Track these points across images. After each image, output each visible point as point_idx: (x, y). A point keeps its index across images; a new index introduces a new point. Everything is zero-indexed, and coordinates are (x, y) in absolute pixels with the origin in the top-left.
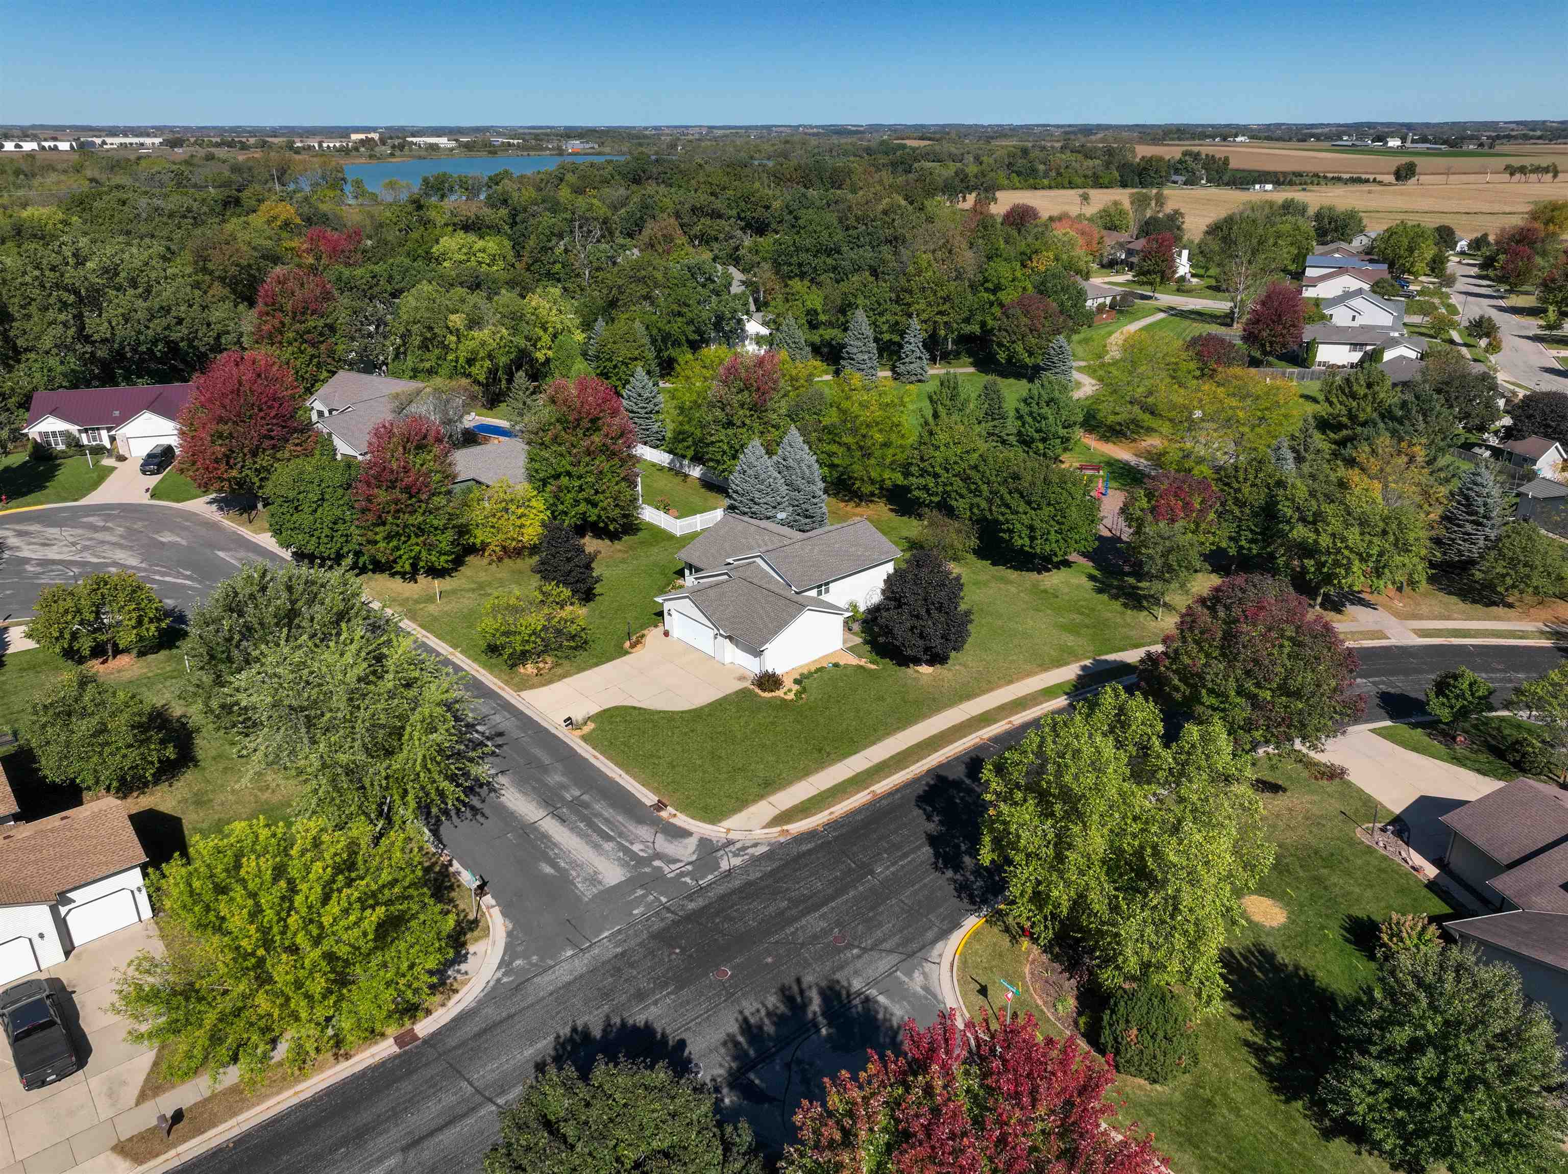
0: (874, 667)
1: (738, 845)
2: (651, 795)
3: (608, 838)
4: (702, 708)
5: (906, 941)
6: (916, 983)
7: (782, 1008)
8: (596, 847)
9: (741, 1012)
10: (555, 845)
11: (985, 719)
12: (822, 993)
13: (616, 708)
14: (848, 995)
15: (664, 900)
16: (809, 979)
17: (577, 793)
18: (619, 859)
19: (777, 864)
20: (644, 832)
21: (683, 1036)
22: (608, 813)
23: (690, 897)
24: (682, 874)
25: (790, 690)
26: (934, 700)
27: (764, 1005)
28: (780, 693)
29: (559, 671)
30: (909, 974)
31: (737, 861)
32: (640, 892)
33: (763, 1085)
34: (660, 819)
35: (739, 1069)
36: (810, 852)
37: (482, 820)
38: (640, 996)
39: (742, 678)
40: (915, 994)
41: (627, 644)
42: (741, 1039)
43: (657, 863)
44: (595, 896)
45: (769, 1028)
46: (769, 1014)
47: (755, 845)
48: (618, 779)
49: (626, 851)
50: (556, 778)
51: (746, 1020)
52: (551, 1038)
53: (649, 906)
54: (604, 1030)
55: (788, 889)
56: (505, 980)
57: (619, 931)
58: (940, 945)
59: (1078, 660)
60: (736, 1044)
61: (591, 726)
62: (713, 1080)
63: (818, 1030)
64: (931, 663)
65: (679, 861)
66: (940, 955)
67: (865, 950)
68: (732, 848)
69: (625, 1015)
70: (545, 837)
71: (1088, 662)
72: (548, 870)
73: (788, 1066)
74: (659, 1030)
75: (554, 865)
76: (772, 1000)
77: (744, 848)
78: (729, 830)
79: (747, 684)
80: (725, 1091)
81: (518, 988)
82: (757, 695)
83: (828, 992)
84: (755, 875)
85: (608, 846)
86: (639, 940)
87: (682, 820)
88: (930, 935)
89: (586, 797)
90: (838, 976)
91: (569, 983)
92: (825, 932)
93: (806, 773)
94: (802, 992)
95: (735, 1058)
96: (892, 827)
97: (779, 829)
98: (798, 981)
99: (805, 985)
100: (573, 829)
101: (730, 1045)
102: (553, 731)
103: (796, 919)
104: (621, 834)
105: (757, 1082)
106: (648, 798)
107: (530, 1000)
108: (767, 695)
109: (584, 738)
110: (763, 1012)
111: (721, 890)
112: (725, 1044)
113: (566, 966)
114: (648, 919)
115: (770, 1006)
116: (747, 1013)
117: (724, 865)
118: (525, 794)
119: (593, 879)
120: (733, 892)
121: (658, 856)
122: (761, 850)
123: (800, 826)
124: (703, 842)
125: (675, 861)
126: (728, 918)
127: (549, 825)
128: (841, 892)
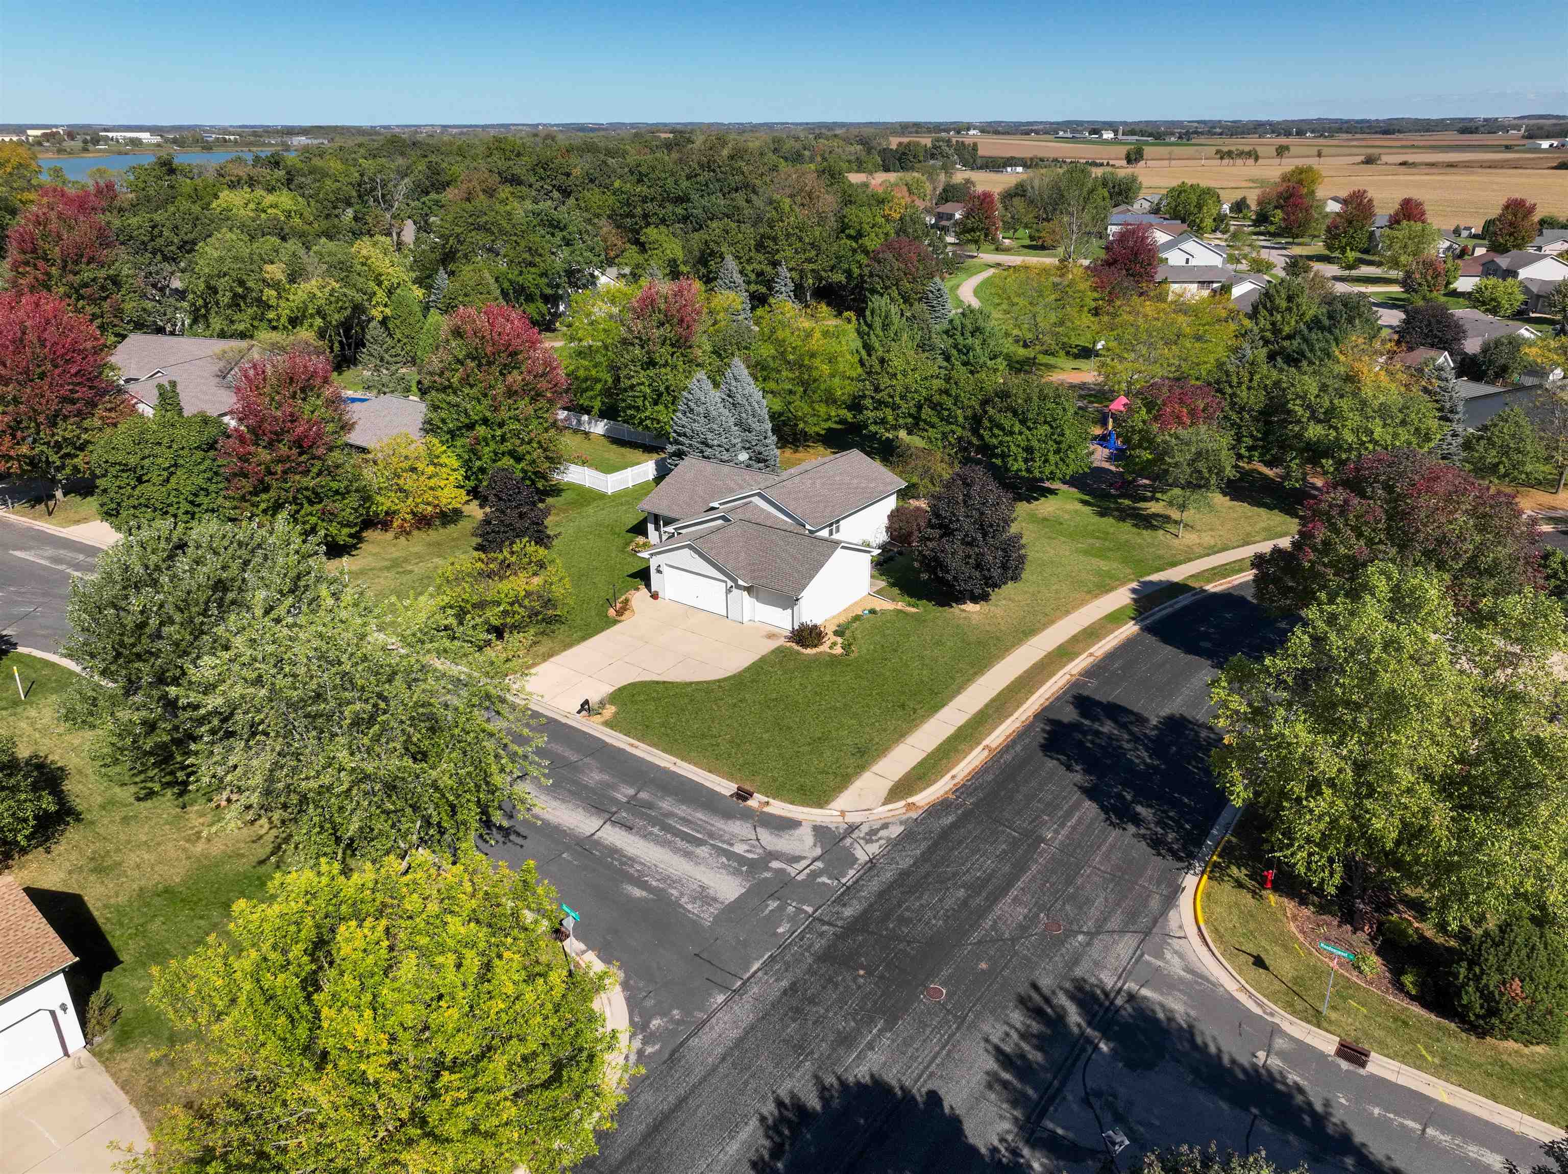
0: (914, 610)
1: (865, 829)
2: (724, 782)
3: (699, 843)
4: (740, 674)
5: (1132, 916)
6: (1174, 966)
7: (1036, 1027)
8: (688, 855)
9: (987, 1040)
10: (630, 859)
11: (1063, 654)
12: (1072, 997)
13: (633, 685)
14: (1107, 995)
15: (810, 910)
16: (1046, 982)
17: (631, 792)
18: (724, 866)
19: (924, 846)
20: (739, 828)
21: (930, 1086)
22: (682, 810)
23: (840, 902)
24: (814, 875)
25: (834, 644)
26: (998, 639)
27: (1012, 1026)
28: (824, 648)
29: (541, 649)
30: (1160, 955)
31: (874, 849)
32: (773, 905)
33: (1071, 1135)
34: (750, 809)
35: (1028, 1119)
36: (954, 826)
37: (519, 840)
38: (846, 1040)
39: (771, 636)
40: (1181, 980)
41: (612, 612)
42: (1006, 1076)
43: (775, 864)
44: (716, 918)
45: (1036, 1056)
46: (1023, 1036)
47: (885, 826)
48: (673, 768)
49: (730, 855)
50: (595, 777)
51: (998, 1049)
52: (754, 1122)
53: (792, 919)
54: (822, 1098)
55: (955, 875)
56: (649, 1050)
57: (772, 958)
58: (1172, 914)
59: (1123, 584)
60: (1005, 1084)
61: (610, 711)
62: (1002, 1140)
63: (1096, 1048)
64: (975, 599)
65: (804, 858)
66: (1181, 927)
67: (1091, 935)
68: (859, 834)
69: (840, 1070)
70: (614, 851)
71: (1134, 585)
72: (637, 893)
73: (1086, 1101)
74: (894, 1083)
75: (644, 886)
76: (1017, 1017)
77: (873, 832)
78: (843, 813)
79: (781, 642)
80: (1026, 1152)
81: (673, 1058)
82: (798, 653)
83: (1080, 995)
84: (905, 863)
85: (703, 851)
86: (805, 967)
87: (778, 808)
88: (1155, 903)
89: (643, 795)
90: (1078, 972)
91: (740, 1041)
92: (1032, 919)
93: (901, 735)
94: (1047, 1000)
95: (1014, 1103)
96: (1033, 784)
97: (902, 803)
98: (1035, 987)
99: (1046, 991)
100: (645, 836)
101: (997, 1087)
102: (564, 720)
103: (989, 908)
104: (711, 835)
105: (1060, 1131)
106: (725, 787)
107: (699, 1072)
108: (809, 651)
109: (606, 724)
110: (1015, 1036)
111: (874, 885)
112: (990, 1086)
113: (724, 1017)
114: (801, 937)
115: (1019, 1025)
116: (995, 1040)
117: (862, 856)
118: (563, 801)
119: (704, 896)
120: (891, 886)
121: (772, 855)
122: (895, 831)
123: (926, 797)
124: (820, 831)
125: (797, 859)
126: (902, 920)
127: (613, 836)
128: (1020, 868)
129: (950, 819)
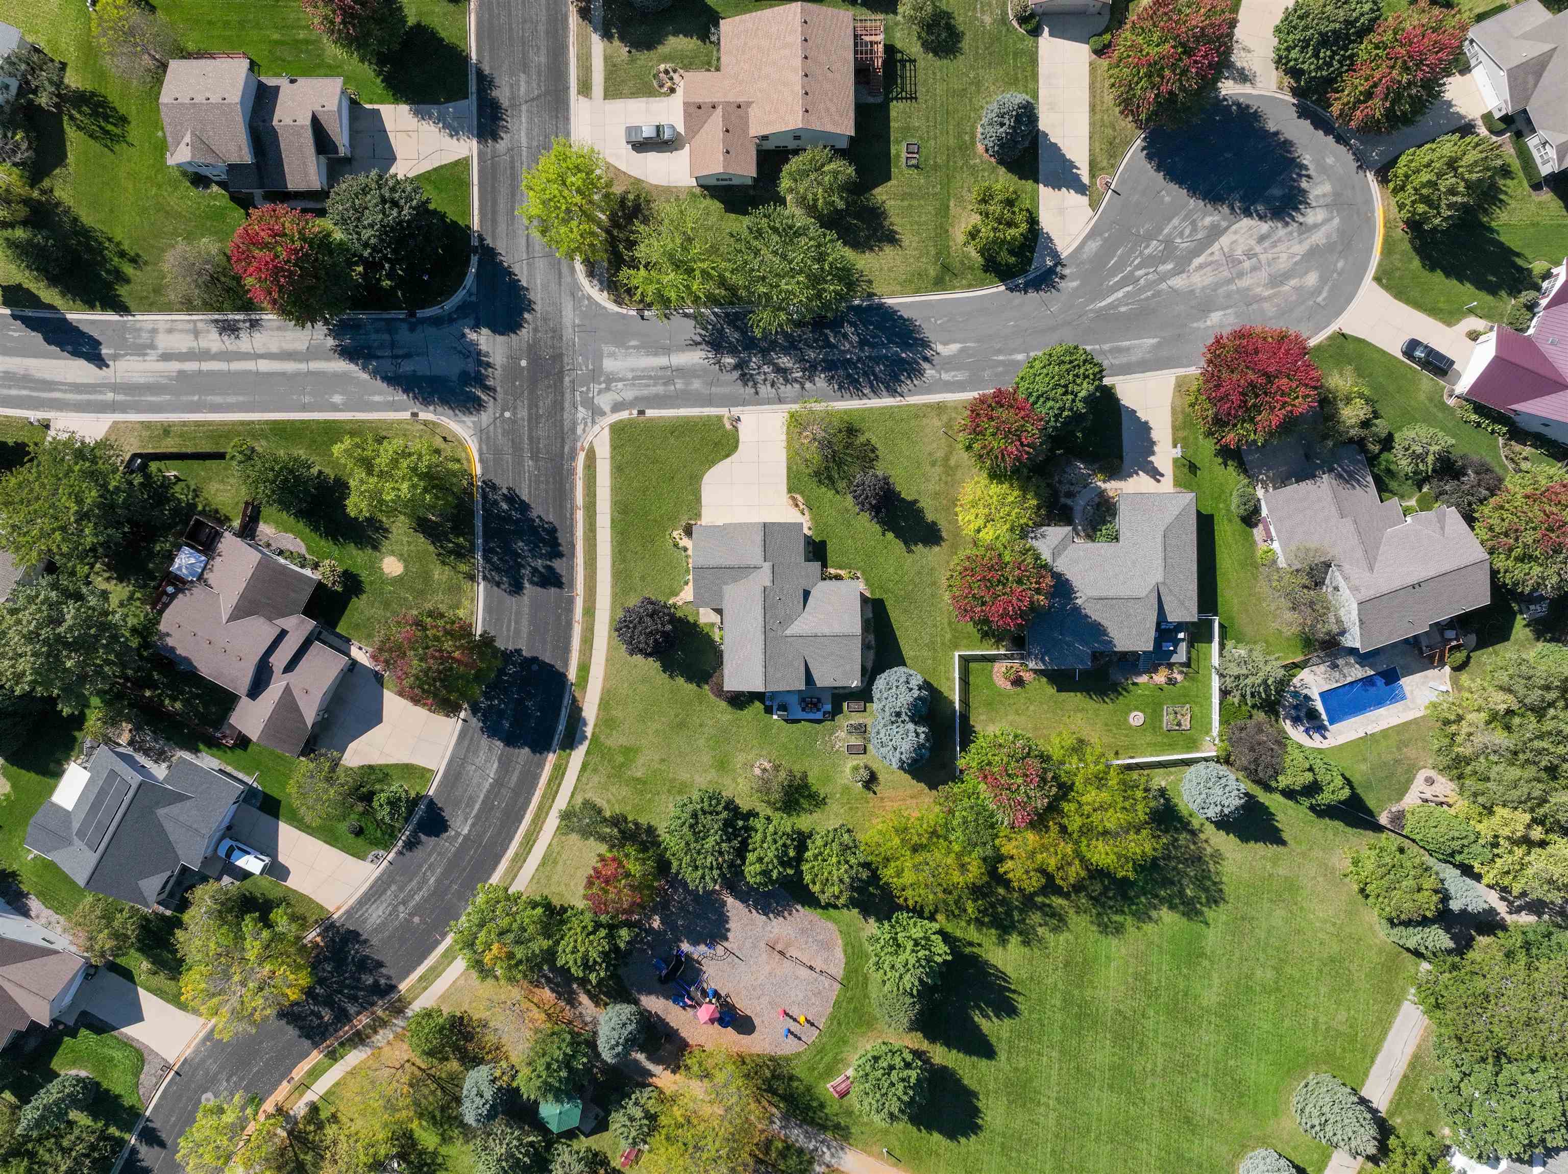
0: (672, 602)
1: (590, 424)
3: (634, 378)
5: (488, 438)
8: (633, 370)
13: (737, 449)
15: (579, 372)
17: (677, 386)
18: (618, 373)
22: (654, 390)
23: (573, 382)
25: (680, 538)
31: (580, 416)
32: (591, 367)
34: (634, 409)
36: (563, 447)
43: (604, 386)
47: (584, 431)
48: (676, 411)
49: (621, 380)
50: (696, 385)
53: (580, 365)
55: (548, 421)
58: (477, 446)
61: (729, 426)
65: (598, 395)
66: (473, 441)
67: (495, 418)
68: (589, 420)
70: (656, 354)
72: (633, 343)
73: (469, 352)
75: (634, 347)
77: (586, 424)
78: (603, 429)
81: (572, 295)
82: (688, 519)
85: (630, 375)
86: (563, 348)
87: (624, 415)
88: (484, 447)
89: (672, 388)
91: (561, 312)
92: (514, 413)
97: (587, 448)
100: (653, 369)
102: (740, 408)
103: (529, 410)
104: (634, 385)
106: (650, 413)
107: (563, 295)
109: (722, 418)
111: (568, 396)
117: (581, 409)
119: (612, 355)
120: (563, 400)
121: (608, 389)
122: (579, 431)
123: (581, 457)
124: (603, 414)
125: (600, 392)
126: (549, 387)
127: (662, 361)
128: (531, 438)
129: (566, 449)
